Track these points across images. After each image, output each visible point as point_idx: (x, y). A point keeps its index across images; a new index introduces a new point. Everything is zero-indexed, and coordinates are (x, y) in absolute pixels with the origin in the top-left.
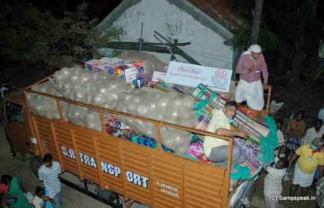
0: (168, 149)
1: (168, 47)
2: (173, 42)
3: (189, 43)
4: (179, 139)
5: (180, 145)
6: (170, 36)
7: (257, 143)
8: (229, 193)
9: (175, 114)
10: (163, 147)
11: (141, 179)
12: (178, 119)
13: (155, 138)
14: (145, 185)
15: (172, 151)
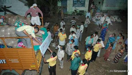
0: (10, 47)
1: (2, 9)
2: (4, 7)
3: (11, 7)
4: (13, 42)
5: (14, 44)
6: (2, 4)
7: (41, 37)
8: (36, 55)
9: (9, 34)
10: (8, 46)
11: (3, 61)
12: (10, 35)
13: (4, 44)
14: (5, 62)
15: (12, 47)
